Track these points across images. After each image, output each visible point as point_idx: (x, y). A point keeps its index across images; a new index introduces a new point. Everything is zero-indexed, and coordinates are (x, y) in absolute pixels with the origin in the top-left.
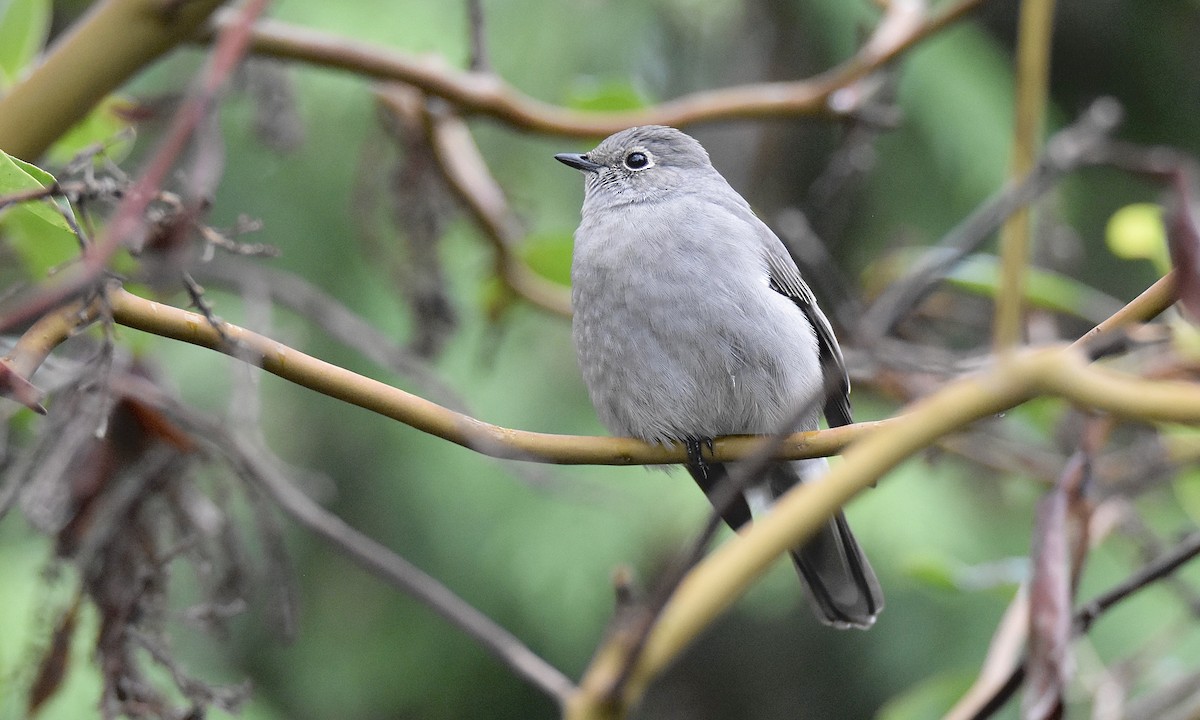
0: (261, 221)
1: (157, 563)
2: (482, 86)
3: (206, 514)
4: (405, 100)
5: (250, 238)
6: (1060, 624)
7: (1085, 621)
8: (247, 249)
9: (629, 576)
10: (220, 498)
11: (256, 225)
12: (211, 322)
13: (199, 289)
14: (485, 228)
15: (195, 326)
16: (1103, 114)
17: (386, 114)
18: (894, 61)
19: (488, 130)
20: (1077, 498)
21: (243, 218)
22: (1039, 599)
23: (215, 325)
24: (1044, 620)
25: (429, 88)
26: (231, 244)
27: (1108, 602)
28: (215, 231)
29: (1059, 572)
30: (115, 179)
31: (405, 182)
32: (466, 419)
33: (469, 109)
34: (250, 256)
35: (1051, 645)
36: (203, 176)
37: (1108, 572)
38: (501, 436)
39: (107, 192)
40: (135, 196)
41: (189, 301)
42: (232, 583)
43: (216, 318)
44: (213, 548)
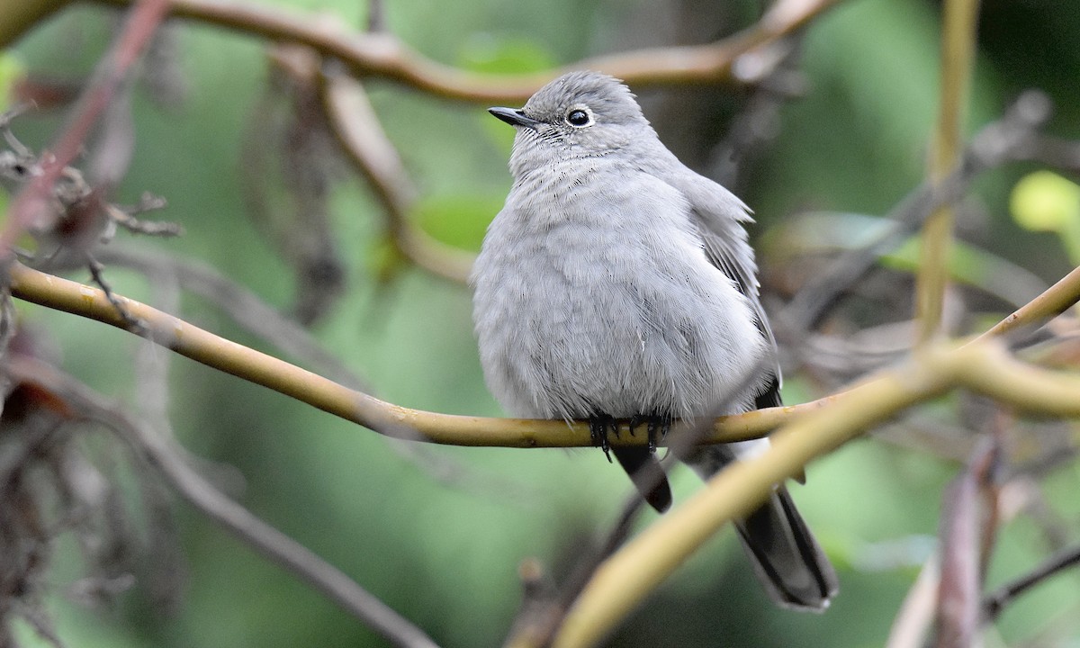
0: (164, 199)
1: (41, 536)
2: (379, 49)
3: (88, 482)
4: (300, 62)
5: (151, 214)
6: (967, 611)
7: (993, 609)
8: (150, 226)
9: (537, 569)
10: (106, 468)
11: (159, 203)
12: (111, 301)
13: (99, 265)
14: (378, 191)
15: (91, 299)
16: (1032, 108)
17: (278, 76)
18: (798, 31)
19: (384, 94)
20: (987, 481)
21: (147, 197)
22: (948, 586)
23: (115, 303)
24: (952, 608)
25: (326, 51)
26: (134, 223)
27: (1018, 590)
28: (119, 209)
29: (967, 558)
30: (15, 153)
31: (295, 142)
32: (367, 398)
33: (366, 72)
34: (151, 234)
35: (957, 634)
36: (112, 160)
37: (1017, 559)
38: (401, 416)
39: (7, 166)
40: (37, 171)
41: (88, 276)
42: (116, 556)
43: (115, 295)
44: (99, 519)
